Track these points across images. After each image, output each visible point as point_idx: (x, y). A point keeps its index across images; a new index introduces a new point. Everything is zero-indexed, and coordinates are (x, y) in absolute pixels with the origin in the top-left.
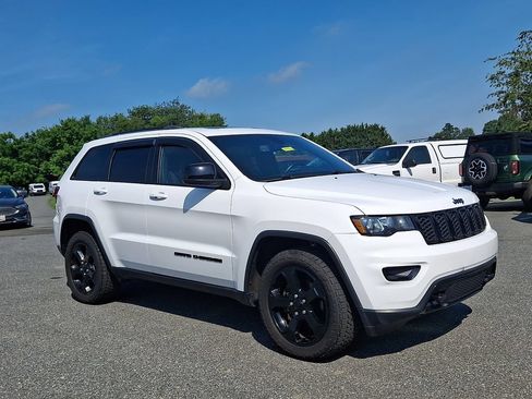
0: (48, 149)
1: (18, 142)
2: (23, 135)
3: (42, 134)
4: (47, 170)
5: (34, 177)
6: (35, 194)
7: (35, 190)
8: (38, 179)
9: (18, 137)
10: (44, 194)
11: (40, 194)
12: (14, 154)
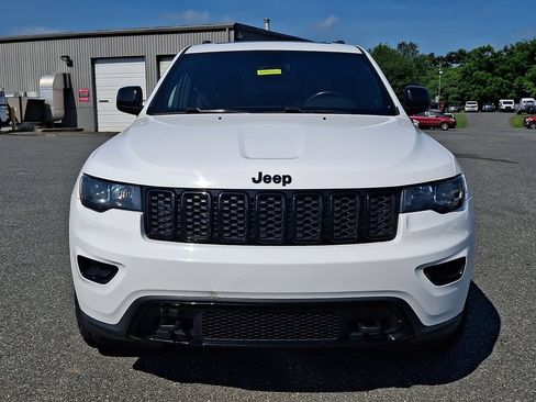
0: (524, 64)
1: (496, 55)
2: (502, 48)
3: (522, 47)
4: (520, 86)
5: (507, 93)
6: (503, 111)
7: (504, 106)
8: (509, 96)
9: (496, 51)
10: (512, 111)
11: (508, 110)
12: (490, 67)
